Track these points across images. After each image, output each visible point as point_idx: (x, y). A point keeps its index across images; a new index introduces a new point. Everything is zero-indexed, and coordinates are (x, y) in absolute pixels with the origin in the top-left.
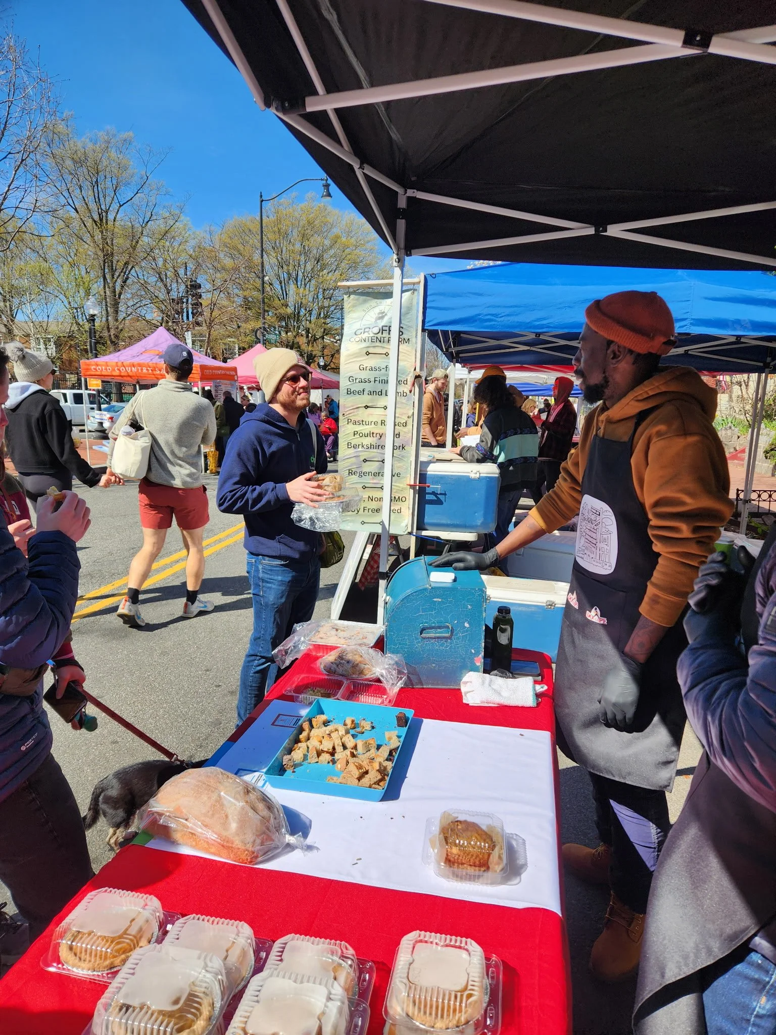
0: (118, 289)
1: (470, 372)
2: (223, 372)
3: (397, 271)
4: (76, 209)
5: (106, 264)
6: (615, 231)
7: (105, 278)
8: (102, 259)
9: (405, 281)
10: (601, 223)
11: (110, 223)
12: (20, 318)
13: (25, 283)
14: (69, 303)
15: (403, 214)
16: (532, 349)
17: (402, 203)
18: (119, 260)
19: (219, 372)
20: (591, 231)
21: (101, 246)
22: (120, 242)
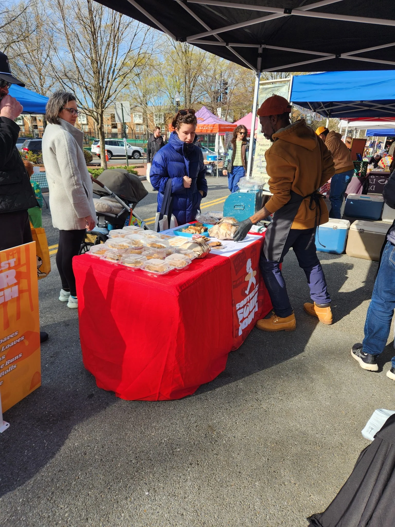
0: (191, 86)
1: (349, 122)
2: (230, 127)
3: (257, 79)
4: (175, 47)
5: (187, 75)
6: (344, 56)
7: (186, 82)
8: (185, 72)
9: (260, 82)
10: (338, 53)
11: (190, 53)
12: (149, 105)
13: (152, 86)
14: (170, 96)
15: (260, 55)
16: (371, 108)
17: (260, 51)
18: (193, 72)
19: (228, 128)
20: (334, 57)
21: (185, 65)
22: (193, 64)
